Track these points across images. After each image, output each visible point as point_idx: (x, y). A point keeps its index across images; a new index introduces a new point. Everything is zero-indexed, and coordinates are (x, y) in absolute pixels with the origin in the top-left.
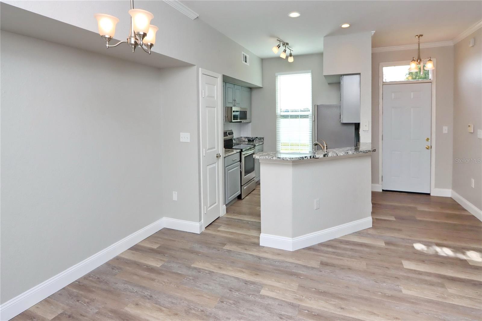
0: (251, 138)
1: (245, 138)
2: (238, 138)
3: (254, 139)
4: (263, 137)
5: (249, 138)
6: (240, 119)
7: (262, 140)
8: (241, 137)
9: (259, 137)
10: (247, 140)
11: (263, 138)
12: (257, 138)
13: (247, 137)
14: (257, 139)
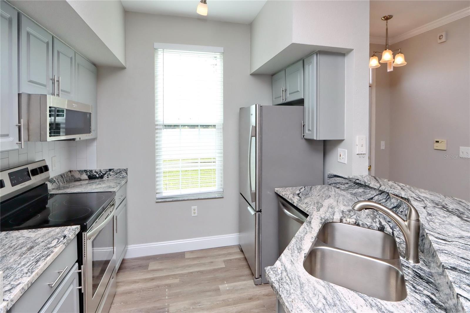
0: (95, 172)
1: (81, 172)
2: (61, 176)
3: (105, 174)
4: (125, 168)
5: (91, 171)
6: (67, 134)
7: (124, 174)
8: (70, 171)
9: (116, 168)
10: (86, 177)
11: (126, 171)
12: (110, 170)
13: (86, 171)
14: (111, 173)
